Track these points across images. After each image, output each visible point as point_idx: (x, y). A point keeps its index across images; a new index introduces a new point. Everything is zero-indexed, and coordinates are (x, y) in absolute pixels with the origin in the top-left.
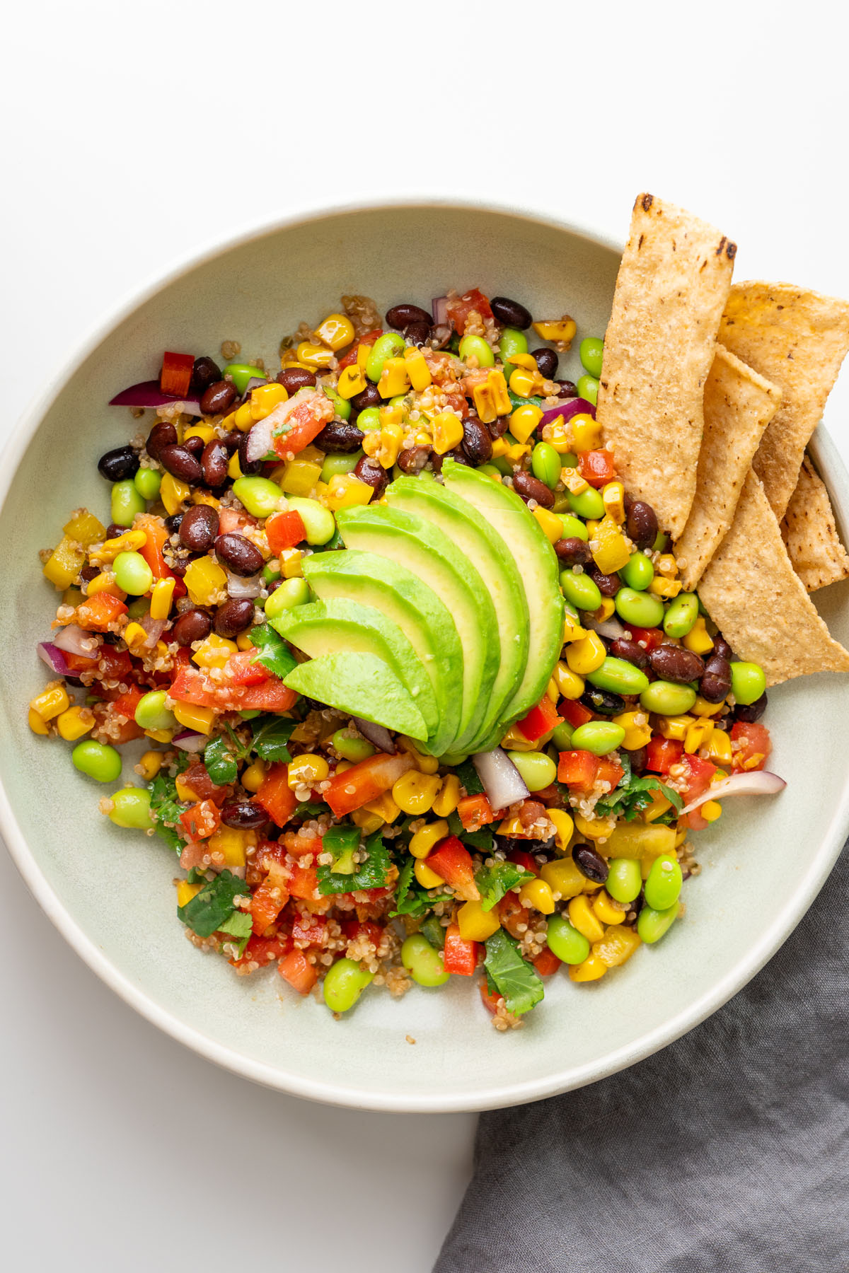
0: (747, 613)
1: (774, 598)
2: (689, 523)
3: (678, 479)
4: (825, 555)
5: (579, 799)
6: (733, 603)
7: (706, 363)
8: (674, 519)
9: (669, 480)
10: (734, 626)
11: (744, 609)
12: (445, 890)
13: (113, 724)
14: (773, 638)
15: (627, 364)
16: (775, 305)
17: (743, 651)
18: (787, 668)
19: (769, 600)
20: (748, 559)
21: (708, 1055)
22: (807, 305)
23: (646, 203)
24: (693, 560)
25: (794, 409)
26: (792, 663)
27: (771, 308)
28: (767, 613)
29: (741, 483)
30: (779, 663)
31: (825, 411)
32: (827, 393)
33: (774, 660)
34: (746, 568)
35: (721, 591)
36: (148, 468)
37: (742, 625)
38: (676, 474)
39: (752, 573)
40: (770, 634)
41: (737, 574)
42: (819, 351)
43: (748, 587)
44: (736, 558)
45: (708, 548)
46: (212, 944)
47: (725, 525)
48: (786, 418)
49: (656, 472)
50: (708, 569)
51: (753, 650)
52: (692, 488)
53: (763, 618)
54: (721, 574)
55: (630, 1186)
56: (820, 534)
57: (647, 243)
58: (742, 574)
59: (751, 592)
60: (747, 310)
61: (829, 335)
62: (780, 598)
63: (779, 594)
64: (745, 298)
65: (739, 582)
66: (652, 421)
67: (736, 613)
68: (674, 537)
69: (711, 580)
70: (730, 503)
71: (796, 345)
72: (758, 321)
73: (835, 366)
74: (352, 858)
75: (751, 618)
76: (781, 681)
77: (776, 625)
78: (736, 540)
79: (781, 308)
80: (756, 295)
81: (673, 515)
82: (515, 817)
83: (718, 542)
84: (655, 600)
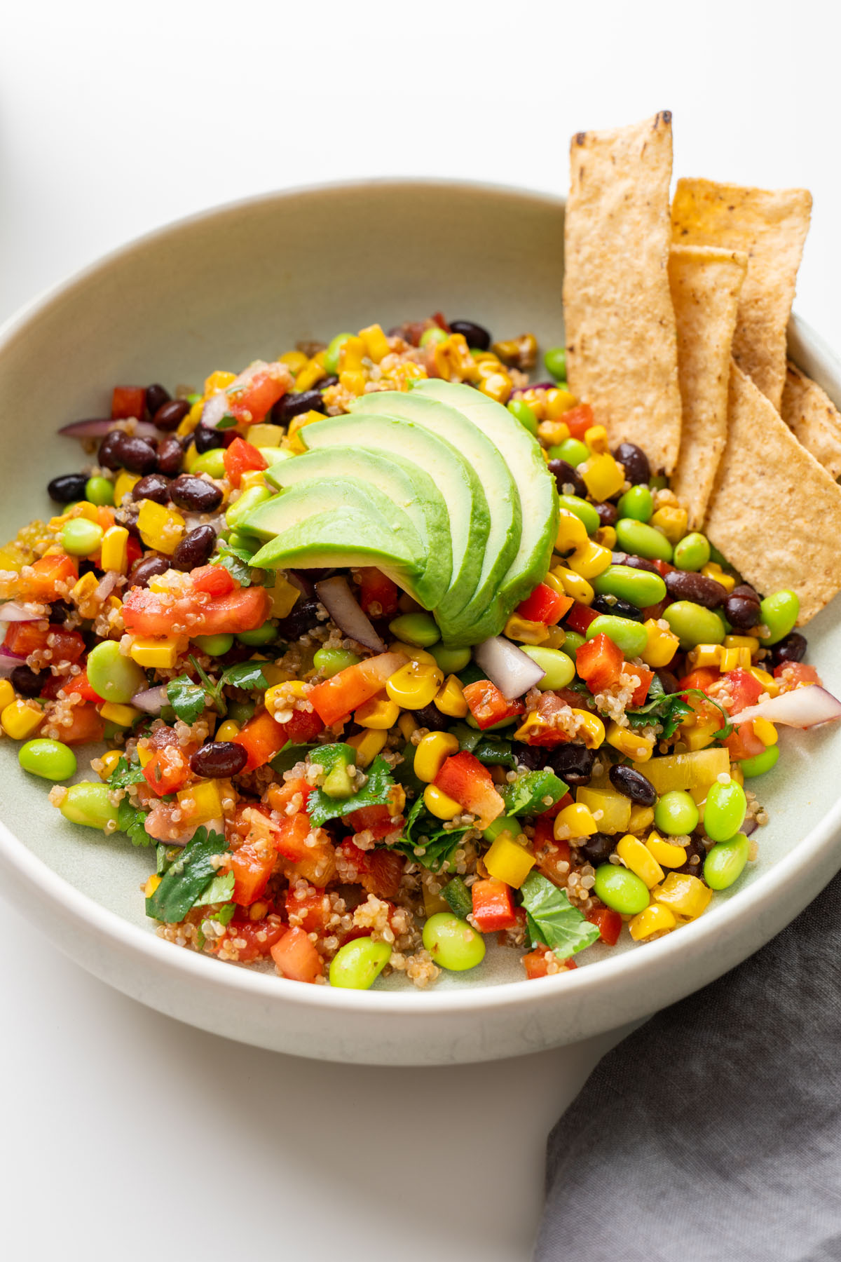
0: (763, 535)
1: (787, 499)
2: (682, 453)
3: (661, 403)
4: (832, 441)
5: (606, 695)
6: (746, 528)
7: (664, 242)
8: (665, 450)
9: (652, 409)
10: (752, 559)
11: (759, 530)
12: (464, 818)
13: (64, 707)
14: (796, 553)
15: (589, 309)
16: (726, 205)
17: (768, 587)
18: (819, 588)
19: (783, 504)
20: (750, 471)
21: (819, 997)
22: (757, 200)
23: (580, 140)
24: (694, 493)
25: (766, 300)
26: (823, 577)
27: (722, 210)
28: (784, 523)
29: (727, 376)
30: (810, 585)
31: (798, 289)
32: (796, 271)
33: (803, 584)
34: (752, 483)
35: (731, 523)
36: (100, 475)
37: (760, 554)
38: (658, 398)
39: (759, 485)
40: (792, 549)
41: (744, 495)
42: (777, 241)
43: (757, 504)
44: (739, 479)
45: (708, 473)
46: (188, 935)
47: (721, 441)
48: (760, 314)
49: (638, 410)
50: (711, 504)
51: (778, 579)
52: (677, 407)
53: (781, 533)
54: (726, 504)
55: (751, 1178)
56: (821, 424)
57: (587, 172)
58: (749, 492)
59: (762, 508)
60: (698, 213)
61: (785, 224)
62: (794, 495)
63: (791, 491)
64: (693, 196)
65: (747, 504)
66: (624, 353)
67: (752, 540)
68: (669, 471)
69: (718, 515)
70: (720, 409)
71: (754, 242)
72: (712, 226)
73: (797, 247)
74: (346, 771)
75: (768, 538)
76: (817, 610)
77: (798, 533)
78: (734, 458)
79: (732, 208)
80: (703, 194)
81: (663, 445)
82: (533, 711)
83: (716, 463)
84: (659, 531)
